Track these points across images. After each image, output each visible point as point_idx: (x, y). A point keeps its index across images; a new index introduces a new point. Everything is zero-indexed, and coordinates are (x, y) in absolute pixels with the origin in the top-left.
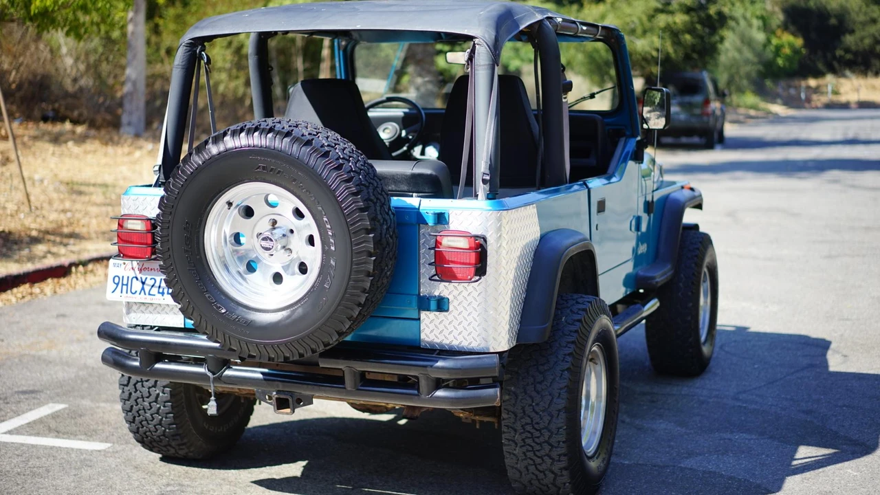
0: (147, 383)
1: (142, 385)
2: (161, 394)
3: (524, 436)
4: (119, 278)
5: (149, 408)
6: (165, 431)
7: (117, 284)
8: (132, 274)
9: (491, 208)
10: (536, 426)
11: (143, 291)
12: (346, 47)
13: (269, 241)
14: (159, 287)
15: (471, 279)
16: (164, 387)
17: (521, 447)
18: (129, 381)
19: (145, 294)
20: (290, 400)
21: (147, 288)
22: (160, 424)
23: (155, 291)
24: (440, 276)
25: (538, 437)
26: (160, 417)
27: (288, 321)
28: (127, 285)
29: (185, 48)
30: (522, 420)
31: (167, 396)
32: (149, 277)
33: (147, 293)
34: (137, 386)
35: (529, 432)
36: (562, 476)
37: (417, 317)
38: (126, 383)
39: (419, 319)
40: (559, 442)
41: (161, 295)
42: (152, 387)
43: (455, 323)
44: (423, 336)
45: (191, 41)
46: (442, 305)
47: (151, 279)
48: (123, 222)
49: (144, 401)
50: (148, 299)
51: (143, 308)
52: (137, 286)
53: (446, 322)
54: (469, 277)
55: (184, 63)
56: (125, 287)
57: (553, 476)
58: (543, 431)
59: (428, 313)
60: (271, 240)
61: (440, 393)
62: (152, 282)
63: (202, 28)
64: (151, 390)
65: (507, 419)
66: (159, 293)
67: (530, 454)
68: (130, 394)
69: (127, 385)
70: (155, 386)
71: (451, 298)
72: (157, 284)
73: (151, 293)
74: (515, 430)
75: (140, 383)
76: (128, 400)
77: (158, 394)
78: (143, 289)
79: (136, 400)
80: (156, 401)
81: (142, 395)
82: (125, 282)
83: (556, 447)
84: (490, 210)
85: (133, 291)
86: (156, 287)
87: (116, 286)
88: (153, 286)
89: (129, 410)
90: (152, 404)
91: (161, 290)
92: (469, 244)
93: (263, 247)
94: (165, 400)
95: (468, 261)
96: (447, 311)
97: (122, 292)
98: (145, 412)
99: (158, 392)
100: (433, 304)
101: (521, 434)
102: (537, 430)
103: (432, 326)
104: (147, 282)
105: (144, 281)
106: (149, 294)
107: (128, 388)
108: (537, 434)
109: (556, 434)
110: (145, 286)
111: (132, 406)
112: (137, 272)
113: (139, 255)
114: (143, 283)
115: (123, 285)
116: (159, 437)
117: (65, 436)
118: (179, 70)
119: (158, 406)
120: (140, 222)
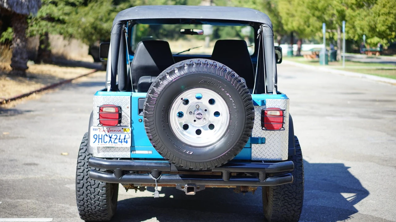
0: (94, 186)
1: (91, 187)
2: (101, 191)
3: (284, 196)
4: (97, 136)
5: (94, 198)
6: (100, 209)
7: (96, 139)
8: (104, 134)
10: (290, 191)
11: (110, 141)
13: (200, 115)
14: (119, 139)
15: (280, 129)
16: (103, 187)
17: (282, 201)
18: (83, 186)
19: (112, 143)
21: (113, 140)
22: (98, 205)
23: (117, 141)
24: (266, 128)
25: (291, 196)
26: (99, 202)
28: (101, 139)
29: (118, 25)
30: (284, 189)
31: (104, 192)
32: (113, 135)
33: (113, 142)
34: (88, 187)
35: (286, 194)
36: (298, 212)
37: (249, 147)
38: (81, 187)
39: (251, 148)
40: (299, 197)
41: (120, 143)
42: (96, 188)
43: (268, 149)
44: (253, 155)
45: (120, 22)
46: (262, 141)
47: (115, 135)
48: (103, 109)
49: (91, 195)
50: (114, 145)
51: (108, 149)
52: (107, 139)
53: (264, 148)
54: (280, 128)
56: (100, 140)
57: (294, 212)
58: (293, 193)
59: (255, 145)
60: (201, 114)
61: (269, 179)
62: (115, 137)
64: (95, 189)
65: (277, 189)
66: (119, 142)
67: (286, 204)
68: (84, 192)
69: (82, 188)
70: (98, 187)
71: (266, 137)
72: (118, 138)
73: (115, 142)
74: (280, 194)
76: (82, 195)
77: (99, 191)
78: (110, 140)
79: (87, 195)
80: (98, 195)
81: (90, 192)
82: (100, 137)
83: (298, 200)
85: (105, 142)
86: (118, 139)
87: (95, 139)
88: (116, 139)
89: (82, 200)
90: (95, 196)
91: (120, 141)
92: (280, 114)
93: (197, 118)
94: (103, 193)
95: (280, 121)
96: (264, 143)
97: (99, 143)
98: (91, 200)
99: (99, 190)
100: (260, 141)
101: (283, 195)
102: (290, 193)
103: (257, 150)
104: (112, 137)
105: (111, 136)
106: (114, 143)
107: (82, 189)
108: (290, 195)
109: (298, 194)
110: (111, 139)
111: (84, 198)
112: (107, 132)
113: (112, 124)
114: (110, 138)
115: (99, 139)
116: (96, 212)
119: (99, 197)
120: (112, 108)
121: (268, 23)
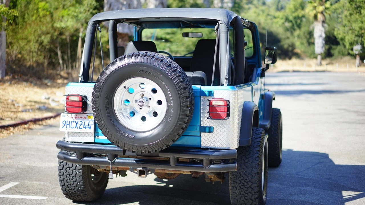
0: (72, 168)
1: (69, 169)
2: (78, 173)
3: (240, 185)
4: (65, 122)
5: (72, 179)
6: (78, 189)
7: (65, 124)
8: (71, 120)
9: (231, 89)
10: (246, 181)
11: (76, 127)
12: (139, 30)
13: (142, 103)
14: (84, 125)
15: (225, 118)
16: (79, 170)
17: (239, 189)
18: (63, 168)
19: (78, 128)
20: (145, 171)
21: (78, 126)
22: (76, 186)
23: (82, 127)
24: (211, 117)
25: (246, 185)
26: (77, 183)
27: (151, 136)
28: (69, 124)
29: (92, 25)
30: (240, 178)
31: (80, 174)
32: (79, 121)
33: (78, 127)
34: (67, 169)
35: (242, 183)
36: (255, 201)
37: (199, 135)
38: (62, 168)
39: (200, 136)
40: (255, 187)
41: (85, 128)
42: (74, 170)
43: (216, 137)
44: (202, 143)
45: (94, 22)
46: (210, 130)
47: (80, 122)
48: (69, 97)
49: (70, 176)
50: (79, 130)
51: (76, 134)
52: (74, 125)
53: (212, 137)
54: (224, 117)
55: (91, 31)
56: (68, 125)
57: (252, 201)
58: (249, 182)
59: (204, 133)
60: (143, 102)
61: (212, 166)
62: (81, 123)
63: (98, 17)
64: (73, 171)
65: (233, 178)
66: (84, 127)
67: (243, 193)
68: (64, 173)
69: (62, 169)
70: (75, 169)
71: (214, 127)
72: (83, 124)
73: (80, 128)
74: (237, 183)
75: (69, 168)
76: (62, 176)
77: (77, 173)
78: (76, 126)
79: (66, 176)
80: (75, 176)
81: (69, 174)
82: (68, 123)
83: (254, 189)
84: (231, 90)
85: (72, 127)
86: (83, 125)
87: (64, 125)
88: (81, 125)
89: (62, 180)
90: (73, 177)
91: (85, 126)
92: (224, 104)
93: (139, 105)
94: (80, 175)
95: (224, 111)
96: (213, 132)
97: (67, 128)
98: (70, 181)
99: (76, 172)
100: (207, 130)
101: (239, 184)
102: (246, 182)
103: (206, 139)
104: (78, 123)
105: (77, 122)
106: (79, 128)
107: (63, 171)
108: (246, 184)
109: (254, 184)
110: (77, 125)
111: (64, 179)
112: (74, 119)
113: (76, 111)
114: (77, 123)
115: (67, 124)
116: (75, 192)
117: (25, 194)
118: (89, 34)
119: (76, 178)
120: (76, 97)
121: (224, 20)
